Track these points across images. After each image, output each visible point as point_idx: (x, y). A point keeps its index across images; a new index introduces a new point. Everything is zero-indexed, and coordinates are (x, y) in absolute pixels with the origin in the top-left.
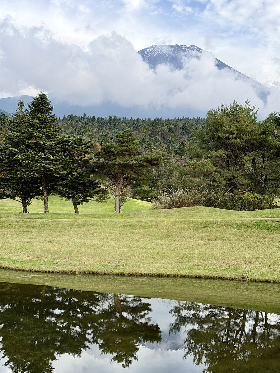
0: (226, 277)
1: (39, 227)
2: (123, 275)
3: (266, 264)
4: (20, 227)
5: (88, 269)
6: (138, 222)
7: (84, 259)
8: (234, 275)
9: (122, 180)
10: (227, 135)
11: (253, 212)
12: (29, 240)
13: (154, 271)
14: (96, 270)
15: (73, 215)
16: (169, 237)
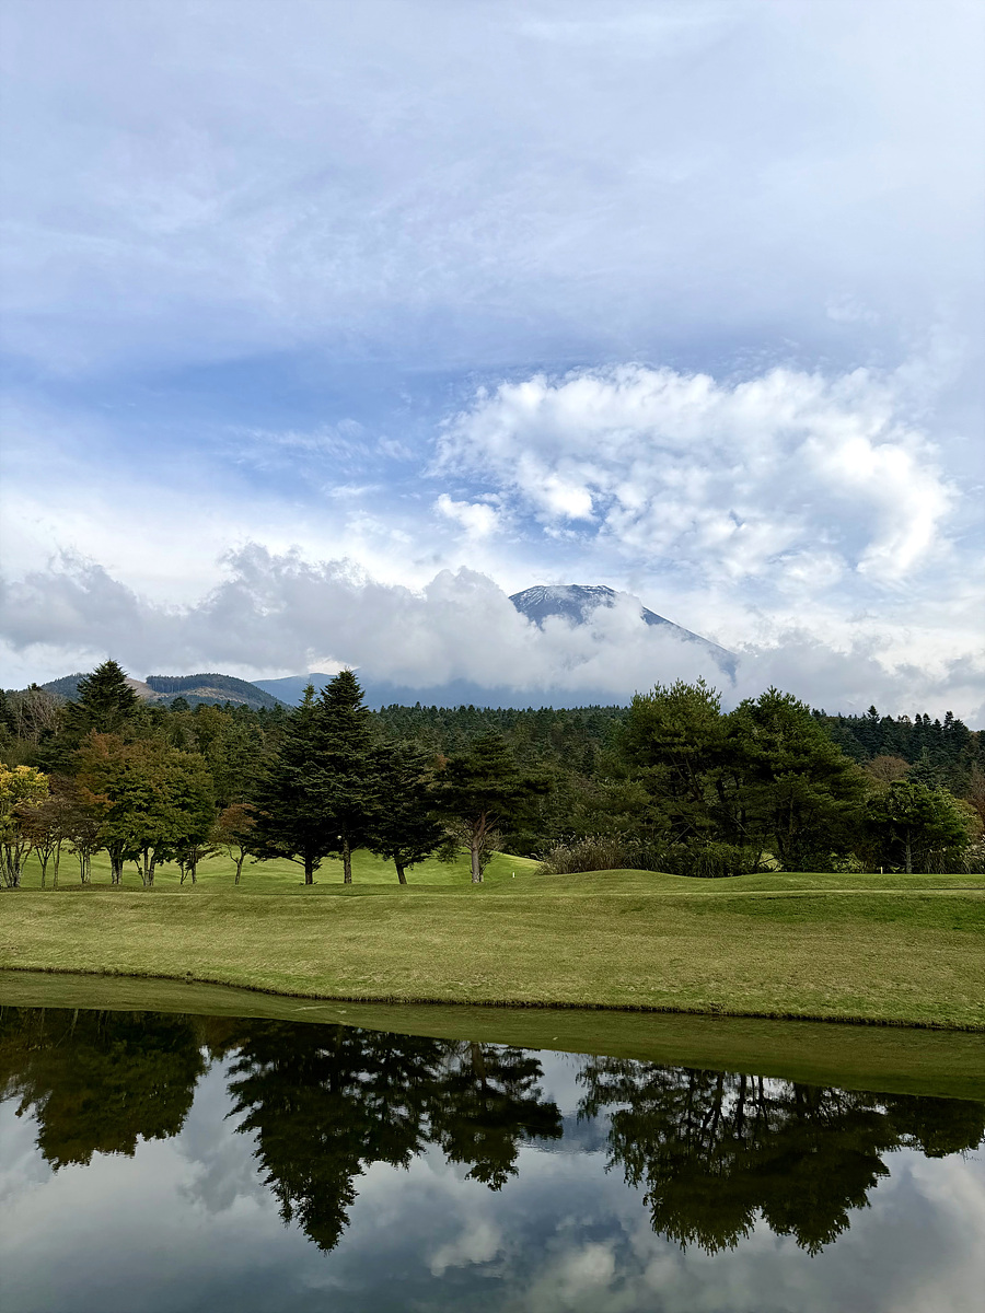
0: (681, 1008)
1: (333, 911)
2: (488, 1004)
3: (755, 982)
4: (300, 911)
5: (424, 993)
6: (515, 900)
7: (415, 973)
8: (697, 1003)
9: (484, 821)
11: (723, 881)
12: (315, 936)
13: (546, 996)
14: (438, 995)
15: (395, 886)
16: (573, 930)
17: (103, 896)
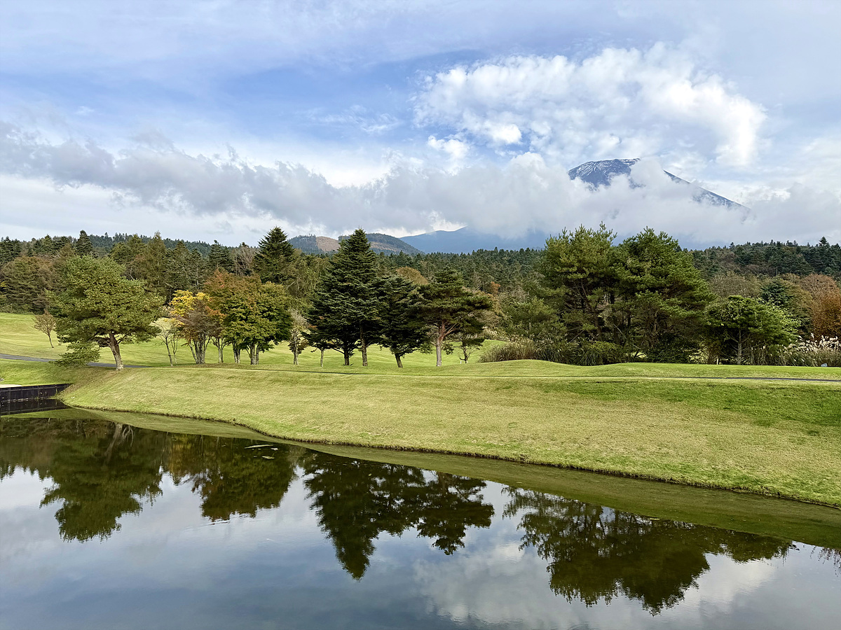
0: (501, 457)
1: (330, 384)
2: (380, 448)
3: (558, 442)
4: (314, 383)
7: (346, 426)
8: (511, 454)
9: (443, 327)
10: (565, 269)
11: (588, 368)
14: (353, 440)
15: (395, 367)
17: (216, 371)
